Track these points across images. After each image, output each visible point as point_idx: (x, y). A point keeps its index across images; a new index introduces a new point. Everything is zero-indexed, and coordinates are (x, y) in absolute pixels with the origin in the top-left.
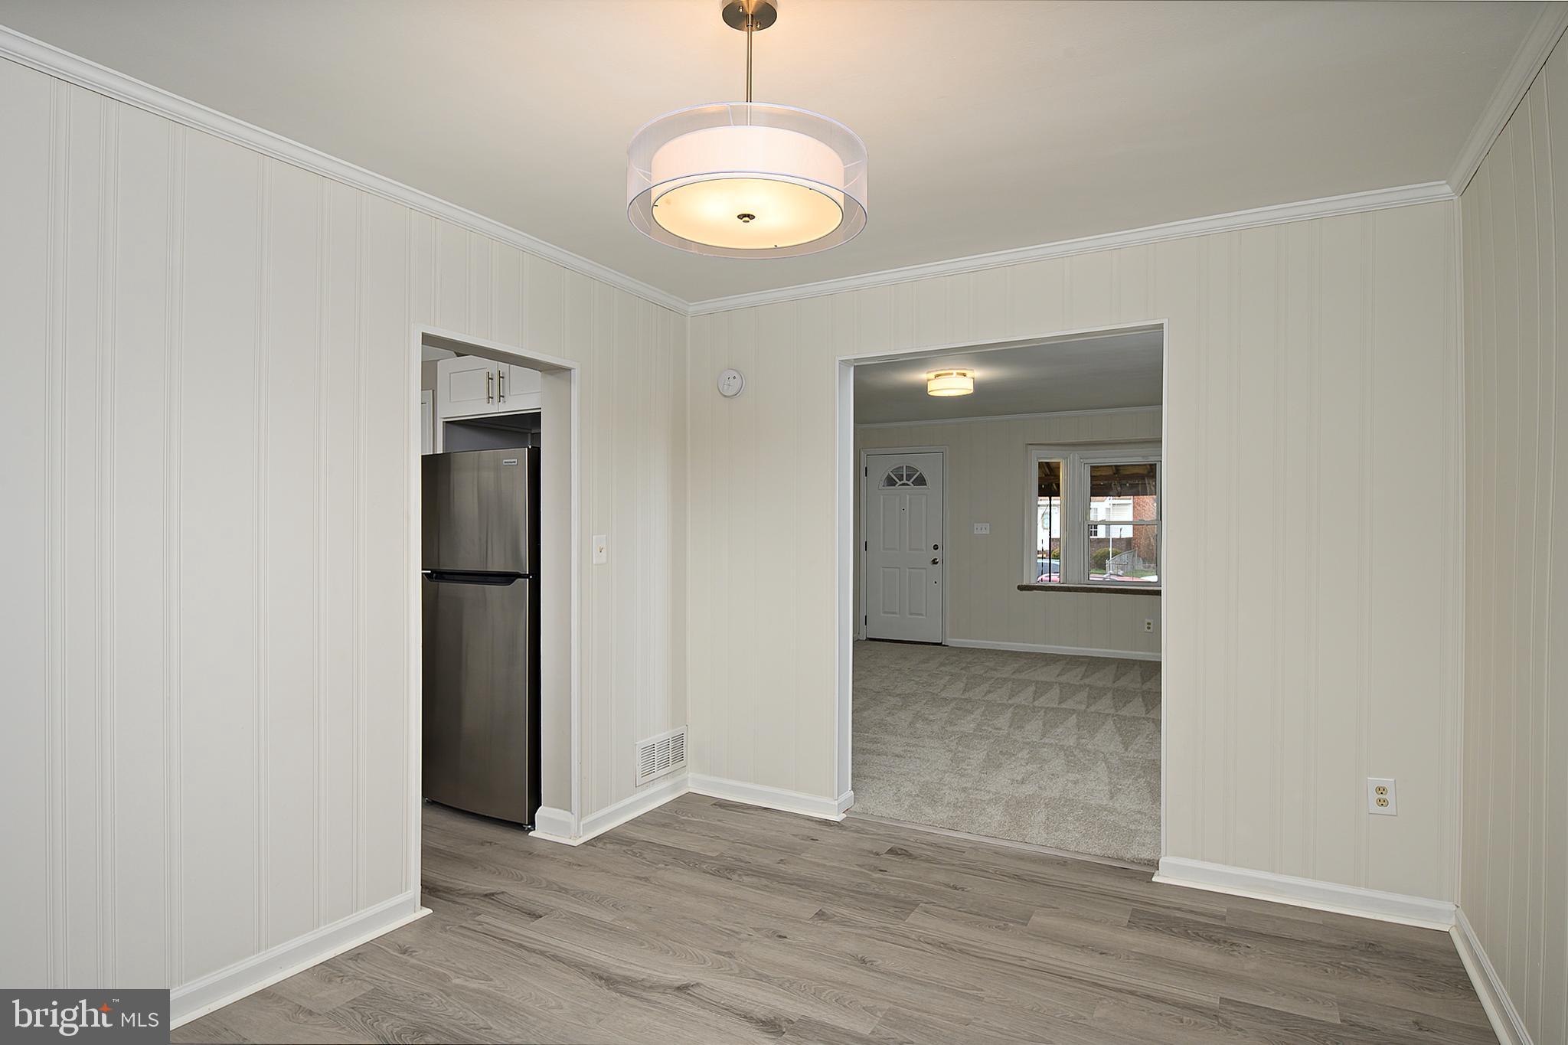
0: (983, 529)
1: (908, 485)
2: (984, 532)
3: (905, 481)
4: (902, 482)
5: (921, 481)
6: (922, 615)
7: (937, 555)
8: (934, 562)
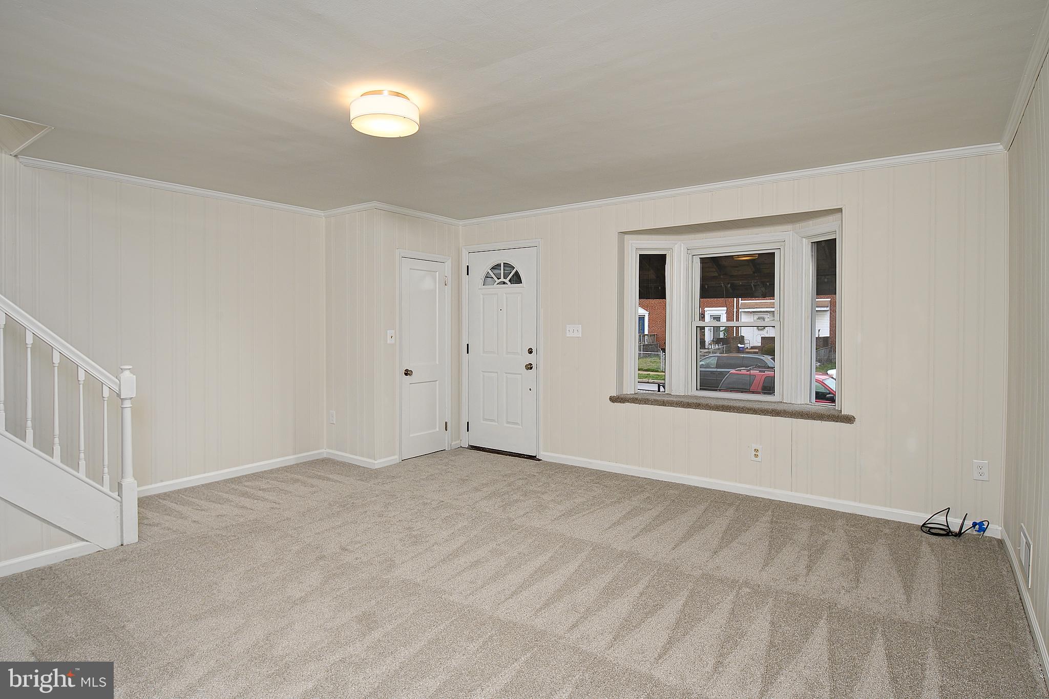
0: (575, 331)
1: (504, 283)
2: (576, 334)
3: (502, 279)
4: (500, 280)
5: (517, 279)
6: (517, 424)
7: (531, 359)
8: (529, 367)
